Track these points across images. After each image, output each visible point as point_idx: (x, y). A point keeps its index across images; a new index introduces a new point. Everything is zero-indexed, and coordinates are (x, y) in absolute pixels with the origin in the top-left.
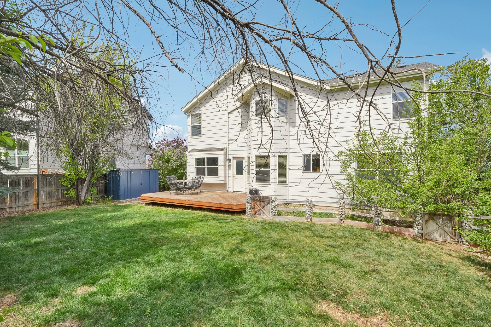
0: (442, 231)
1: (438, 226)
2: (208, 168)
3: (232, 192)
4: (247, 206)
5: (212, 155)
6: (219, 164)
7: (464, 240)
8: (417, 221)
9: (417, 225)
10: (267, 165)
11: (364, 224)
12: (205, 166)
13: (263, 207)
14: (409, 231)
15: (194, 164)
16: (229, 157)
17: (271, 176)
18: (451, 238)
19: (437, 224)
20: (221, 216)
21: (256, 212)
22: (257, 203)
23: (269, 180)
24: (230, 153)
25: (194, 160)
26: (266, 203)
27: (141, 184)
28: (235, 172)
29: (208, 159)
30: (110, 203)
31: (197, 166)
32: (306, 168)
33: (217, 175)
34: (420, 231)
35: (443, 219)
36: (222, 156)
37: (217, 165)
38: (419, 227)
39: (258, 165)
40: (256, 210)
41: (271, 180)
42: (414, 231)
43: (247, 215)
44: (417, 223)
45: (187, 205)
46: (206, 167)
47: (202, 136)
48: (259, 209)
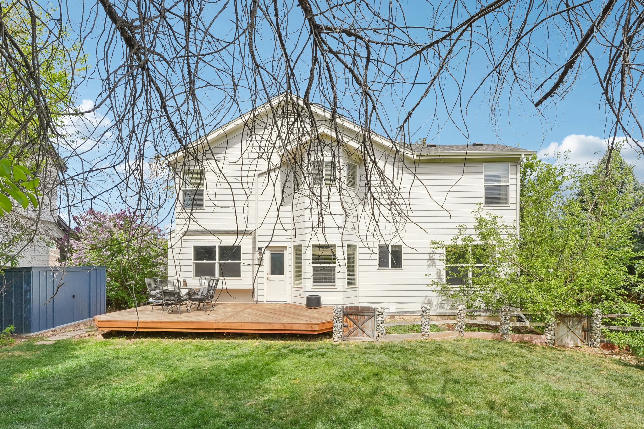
0: (573, 335)
1: (568, 330)
2: (220, 263)
3: (265, 302)
4: (336, 324)
5: (228, 241)
6: (243, 256)
7: (595, 343)
8: (550, 325)
9: (550, 331)
10: (332, 259)
11: (489, 335)
12: (215, 260)
13: (363, 324)
14: (541, 338)
15: (192, 256)
16: (260, 246)
17: (338, 276)
18: (582, 341)
19: (568, 327)
20: (302, 345)
21: (351, 332)
22: (352, 317)
23: (334, 282)
24: (260, 239)
25: (192, 250)
26: (366, 317)
27: (74, 296)
28: (269, 270)
29: (222, 248)
30: (11, 343)
31: (197, 260)
32: (383, 263)
33: (239, 275)
34: (553, 337)
35: (573, 320)
36: (250, 244)
37: (239, 259)
38: (552, 332)
39: (316, 259)
40: (350, 329)
41: (338, 282)
42: (547, 337)
43: (336, 339)
44: (550, 327)
45: (217, 331)
46: (217, 261)
47: (205, 208)
48: (355, 326)
